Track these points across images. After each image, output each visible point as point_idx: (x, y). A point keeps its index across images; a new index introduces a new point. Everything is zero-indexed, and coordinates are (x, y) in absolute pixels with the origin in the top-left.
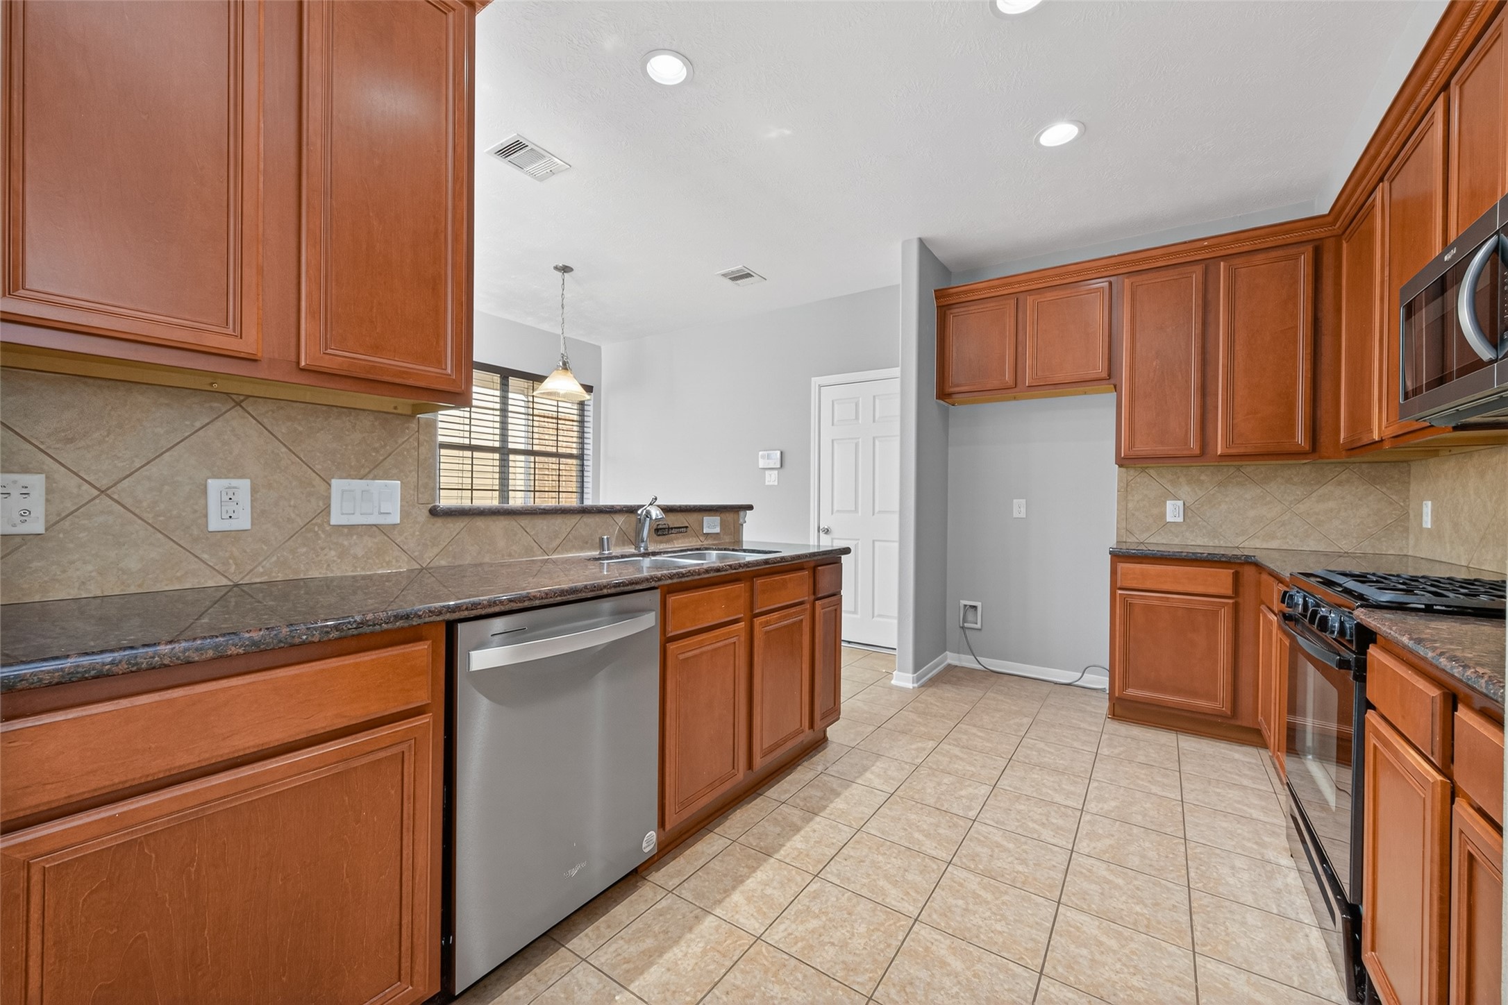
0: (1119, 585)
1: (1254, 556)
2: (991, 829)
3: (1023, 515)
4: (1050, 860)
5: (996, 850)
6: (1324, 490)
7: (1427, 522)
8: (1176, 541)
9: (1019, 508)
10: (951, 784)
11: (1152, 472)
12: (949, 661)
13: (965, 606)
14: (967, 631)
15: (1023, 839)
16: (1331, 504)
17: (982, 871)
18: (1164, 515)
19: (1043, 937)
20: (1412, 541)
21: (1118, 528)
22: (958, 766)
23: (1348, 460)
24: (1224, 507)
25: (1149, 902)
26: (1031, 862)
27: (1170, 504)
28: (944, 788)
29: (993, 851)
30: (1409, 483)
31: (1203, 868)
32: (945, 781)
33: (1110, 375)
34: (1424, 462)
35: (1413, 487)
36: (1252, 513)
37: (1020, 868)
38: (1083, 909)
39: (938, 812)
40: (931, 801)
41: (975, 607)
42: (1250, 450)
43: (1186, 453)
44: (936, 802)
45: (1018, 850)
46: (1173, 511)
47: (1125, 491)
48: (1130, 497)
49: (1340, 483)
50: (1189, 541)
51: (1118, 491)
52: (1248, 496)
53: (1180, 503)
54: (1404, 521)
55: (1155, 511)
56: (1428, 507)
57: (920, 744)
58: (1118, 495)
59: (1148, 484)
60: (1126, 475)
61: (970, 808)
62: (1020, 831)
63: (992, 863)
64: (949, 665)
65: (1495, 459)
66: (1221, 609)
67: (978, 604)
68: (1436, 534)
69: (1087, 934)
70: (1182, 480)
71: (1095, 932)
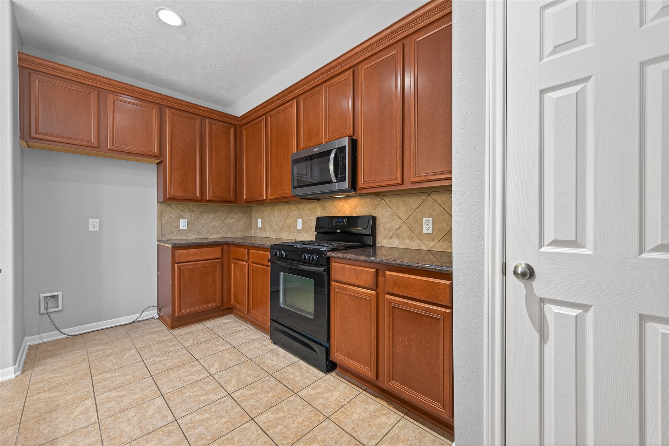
0: (177, 261)
1: (228, 241)
2: (189, 417)
3: (97, 229)
4: (228, 406)
5: (204, 423)
6: (232, 215)
7: (259, 225)
8: (184, 238)
9: (94, 225)
10: (136, 413)
11: (173, 206)
12: (28, 344)
13: (45, 297)
14: (52, 316)
15: (207, 407)
16: (234, 220)
17: (212, 439)
18: (179, 226)
19: (265, 438)
20: (253, 232)
21: (157, 233)
22: (126, 402)
23: (246, 205)
24: (202, 222)
25: (269, 390)
26: (224, 414)
27: (181, 221)
28: (135, 419)
29: (204, 426)
30: (251, 213)
31: (265, 365)
32: (130, 415)
33: (160, 155)
34: (258, 207)
35: (253, 214)
36: (212, 224)
37: (223, 420)
38: (260, 412)
39: (150, 435)
40: (138, 433)
41: (55, 297)
42: (218, 199)
43: (196, 199)
44: (142, 431)
45: (213, 414)
46: (183, 224)
47: (160, 215)
48: (163, 218)
49: (236, 213)
50: (189, 237)
51: (157, 215)
52: (210, 217)
53: (186, 220)
54: (250, 226)
55: (175, 224)
56: (259, 221)
57: (80, 409)
58: (157, 217)
59: (171, 212)
60: (161, 206)
61: (164, 417)
62: (201, 405)
63: (211, 431)
64: (29, 346)
65: (285, 207)
66: (217, 264)
67: (60, 293)
68: (263, 229)
69: (273, 420)
70: (186, 210)
71: (273, 416)
